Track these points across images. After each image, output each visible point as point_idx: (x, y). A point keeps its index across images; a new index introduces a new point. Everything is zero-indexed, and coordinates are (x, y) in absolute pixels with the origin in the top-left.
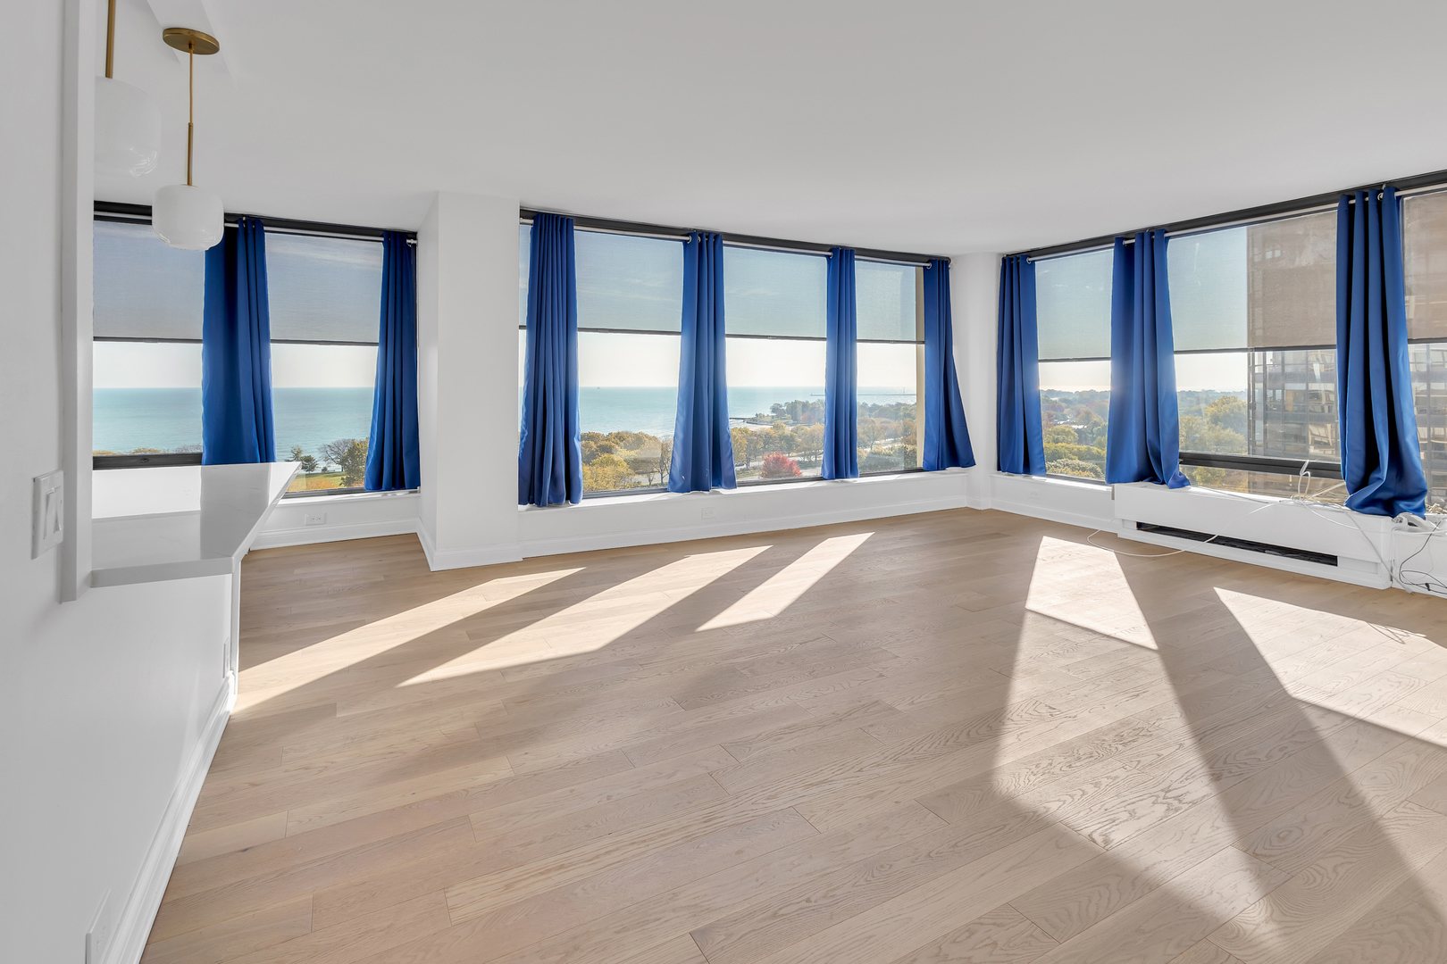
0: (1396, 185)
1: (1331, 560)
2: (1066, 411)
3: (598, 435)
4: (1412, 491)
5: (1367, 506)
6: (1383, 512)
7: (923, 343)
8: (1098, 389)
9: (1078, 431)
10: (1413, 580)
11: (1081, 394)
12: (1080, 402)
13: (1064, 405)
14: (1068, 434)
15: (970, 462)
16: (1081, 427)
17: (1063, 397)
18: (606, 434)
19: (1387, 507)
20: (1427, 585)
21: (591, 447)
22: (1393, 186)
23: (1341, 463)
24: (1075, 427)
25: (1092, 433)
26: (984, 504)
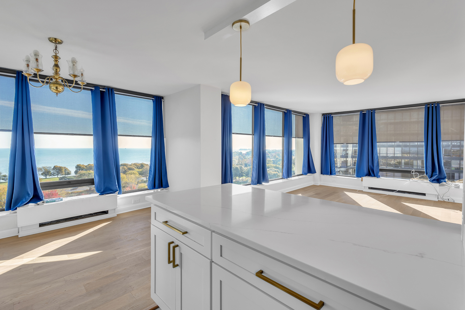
0: (439, 103)
1: (424, 194)
2: (269, 155)
3: (127, 164)
4: (443, 177)
5: (433, 181)
6: (437, 182)
7: (303, 138)
8: (277, 149)
9: (273, 160)
10: (446, 198)
11: (273, 150)
12: (273, 153)
13: (269, 153)
14: (270, 161)
15: (315, 172)
16: (273, 159)
17: (268, 151)
18: (130, 164)
19: (438, 181)
20: (448, 199)
21: (125, 169)
22: (438, 103)
23: (425, 171)
24: (272, 159)
25: (276, 161)
26: (319, 184)
